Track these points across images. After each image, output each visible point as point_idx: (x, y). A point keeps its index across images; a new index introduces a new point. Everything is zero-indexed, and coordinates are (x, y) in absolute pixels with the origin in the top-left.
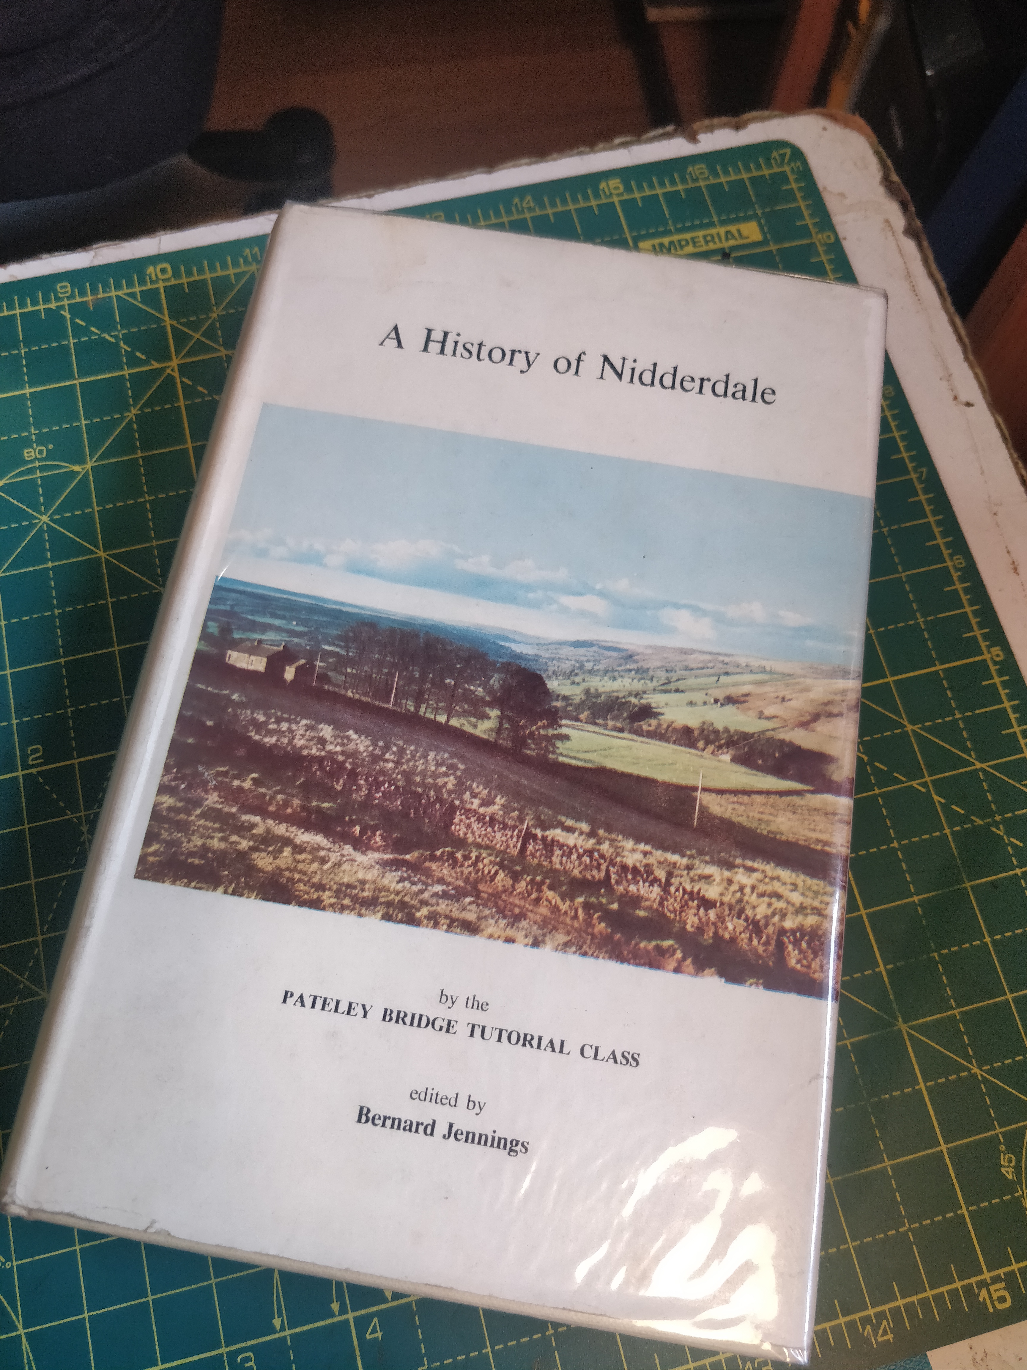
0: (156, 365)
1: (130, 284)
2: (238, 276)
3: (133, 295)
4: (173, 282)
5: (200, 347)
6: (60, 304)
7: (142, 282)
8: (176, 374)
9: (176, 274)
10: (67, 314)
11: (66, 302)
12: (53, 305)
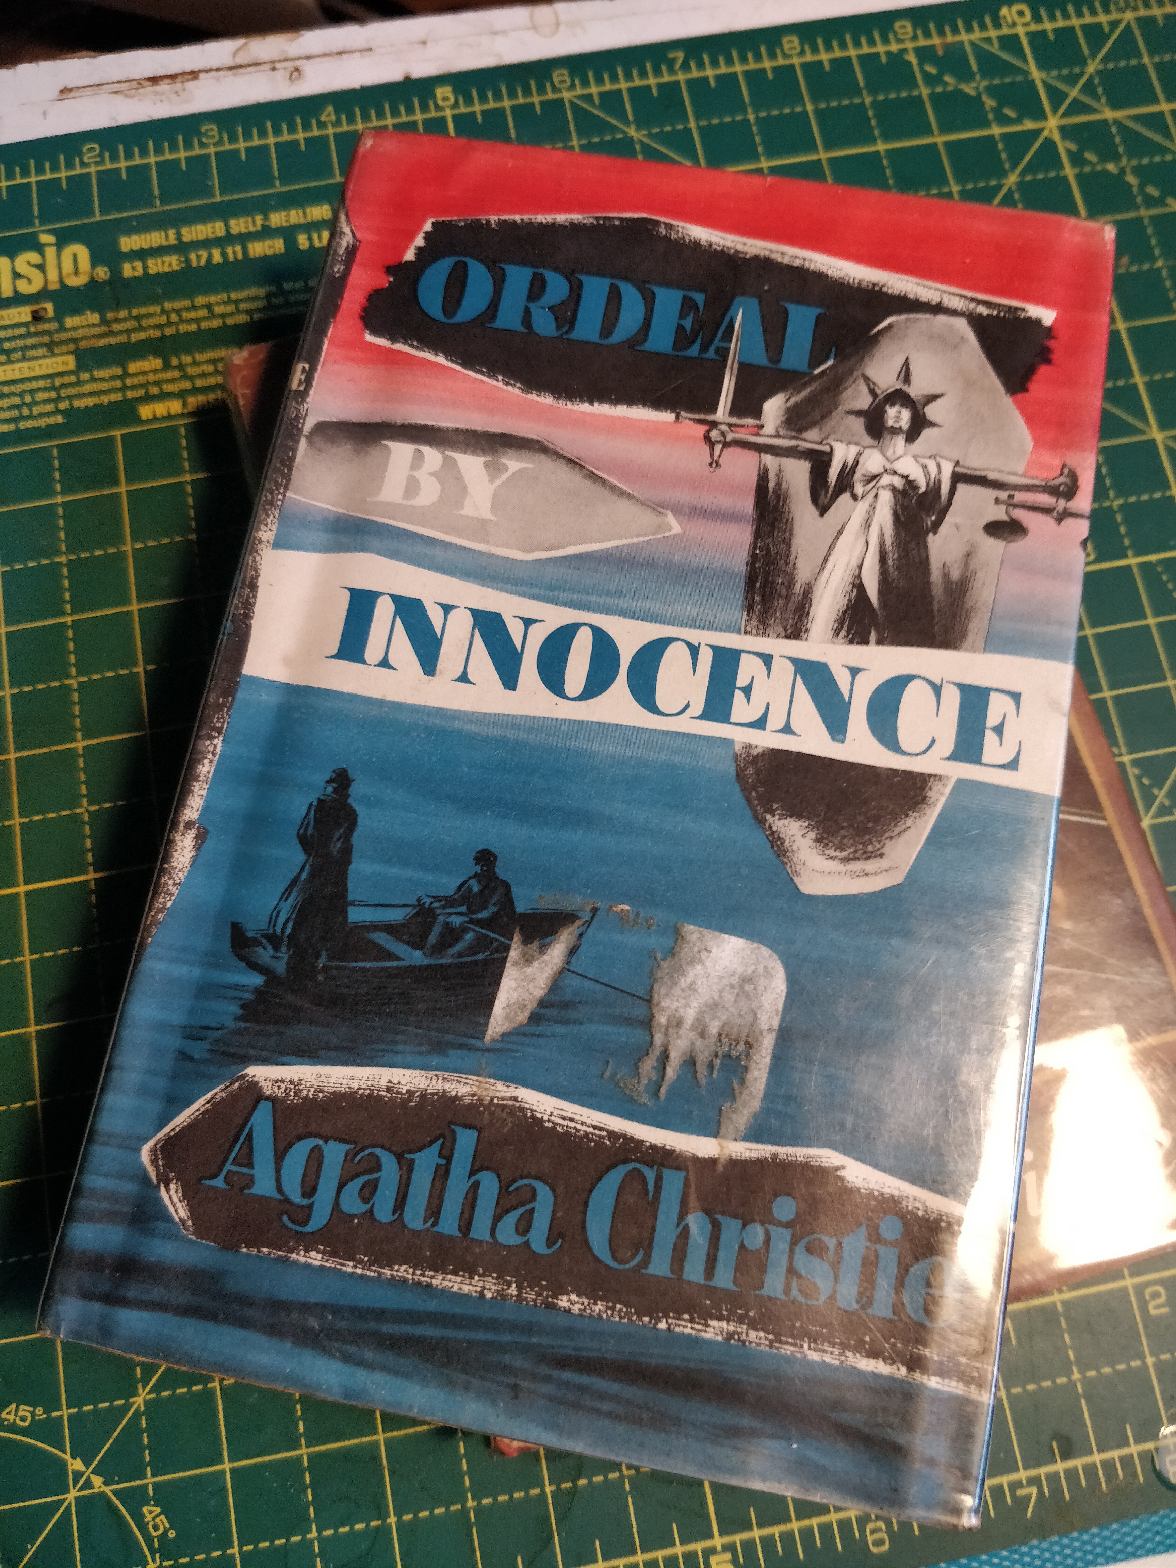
0: (1029, 125)
1: (983, 27)
2: (1114, 24)
3: (989, 40)
4: (1034, 27)
5: (1078, 107)
6: (901, 46)
7: (997, 25)
8: (1056, 137)
9: (1037, 18)
10: (912, 58)
11: (909, 45)
12: (894, 47)
